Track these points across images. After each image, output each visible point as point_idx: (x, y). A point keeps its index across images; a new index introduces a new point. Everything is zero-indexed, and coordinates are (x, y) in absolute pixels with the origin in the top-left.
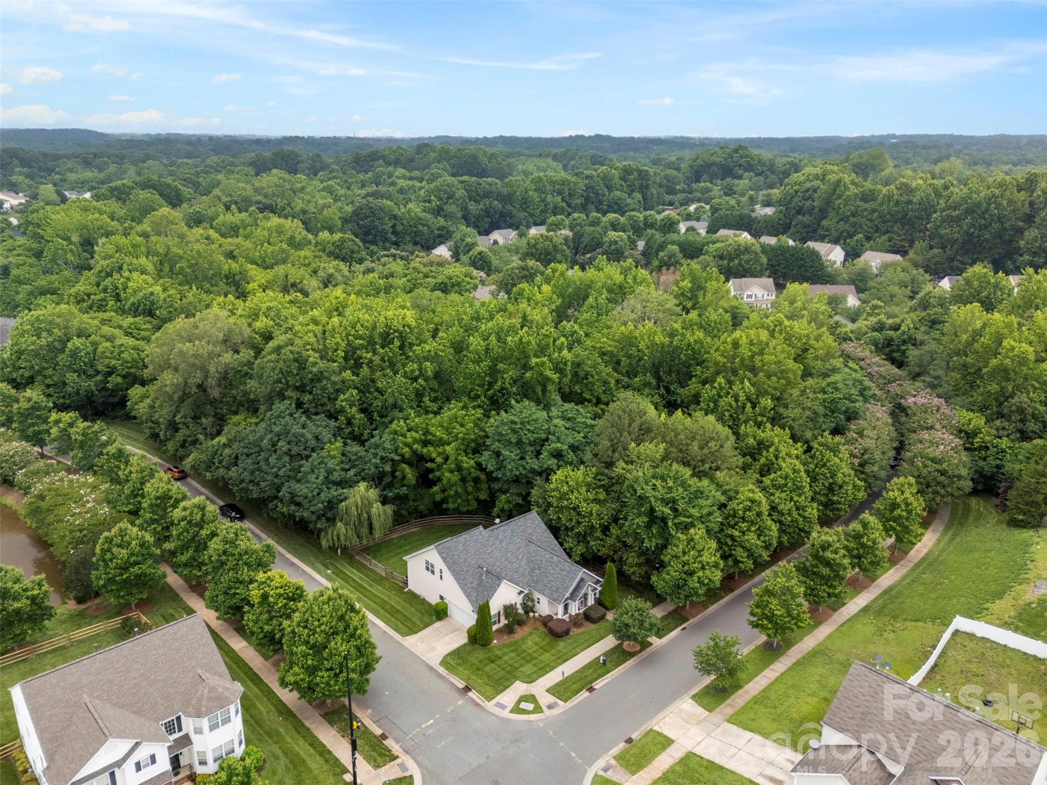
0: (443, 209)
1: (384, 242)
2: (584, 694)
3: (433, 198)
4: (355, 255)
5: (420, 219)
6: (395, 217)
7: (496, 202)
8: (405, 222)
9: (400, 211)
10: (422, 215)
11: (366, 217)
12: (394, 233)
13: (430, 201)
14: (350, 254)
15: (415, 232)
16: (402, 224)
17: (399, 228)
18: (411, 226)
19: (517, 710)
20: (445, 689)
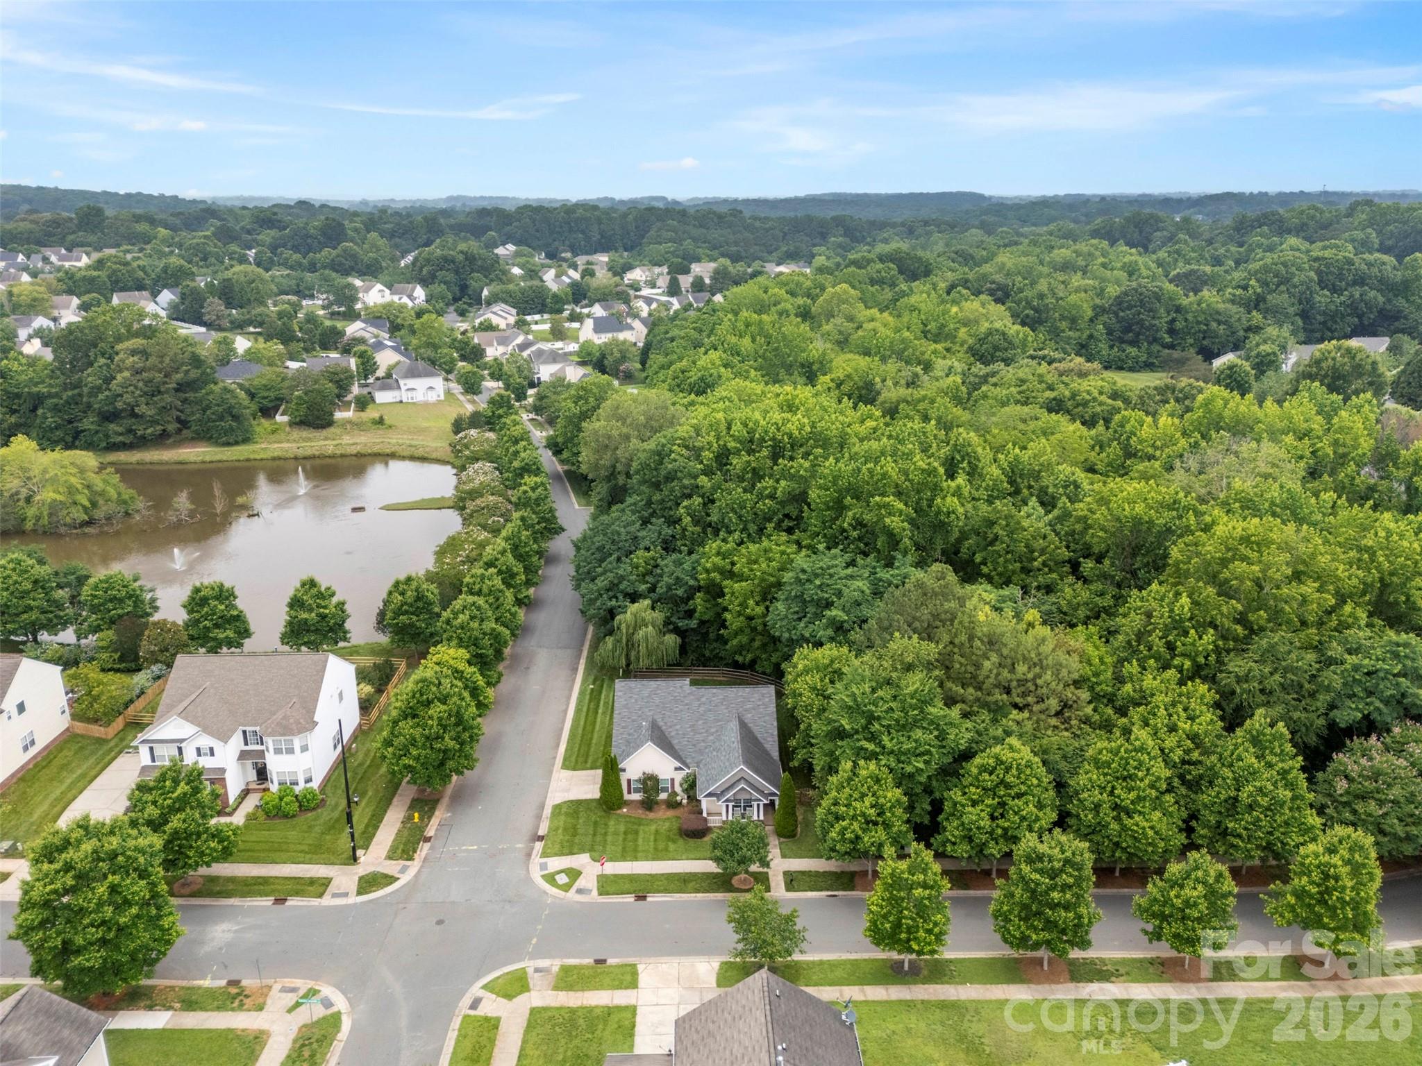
0: (1264, 300)
1: (1150, 343)
2: (630, 899)
3: (1253, 282)
4: (998, 354)
5: (1218, 313)
6: (1178, 309)
7: (1373, 293)
8: (1190, 317)
9: (1188, 300)
10: (1221, 306)
11: (1130, 307)
12: (1171, 332)
13: (1245, 288)
14: (991, 350)
15: (1205, 332)
16: (1186, 320)
17: (1179, 325)
18: (1199, 323)
19: (550, 879)
20: (526, 828)
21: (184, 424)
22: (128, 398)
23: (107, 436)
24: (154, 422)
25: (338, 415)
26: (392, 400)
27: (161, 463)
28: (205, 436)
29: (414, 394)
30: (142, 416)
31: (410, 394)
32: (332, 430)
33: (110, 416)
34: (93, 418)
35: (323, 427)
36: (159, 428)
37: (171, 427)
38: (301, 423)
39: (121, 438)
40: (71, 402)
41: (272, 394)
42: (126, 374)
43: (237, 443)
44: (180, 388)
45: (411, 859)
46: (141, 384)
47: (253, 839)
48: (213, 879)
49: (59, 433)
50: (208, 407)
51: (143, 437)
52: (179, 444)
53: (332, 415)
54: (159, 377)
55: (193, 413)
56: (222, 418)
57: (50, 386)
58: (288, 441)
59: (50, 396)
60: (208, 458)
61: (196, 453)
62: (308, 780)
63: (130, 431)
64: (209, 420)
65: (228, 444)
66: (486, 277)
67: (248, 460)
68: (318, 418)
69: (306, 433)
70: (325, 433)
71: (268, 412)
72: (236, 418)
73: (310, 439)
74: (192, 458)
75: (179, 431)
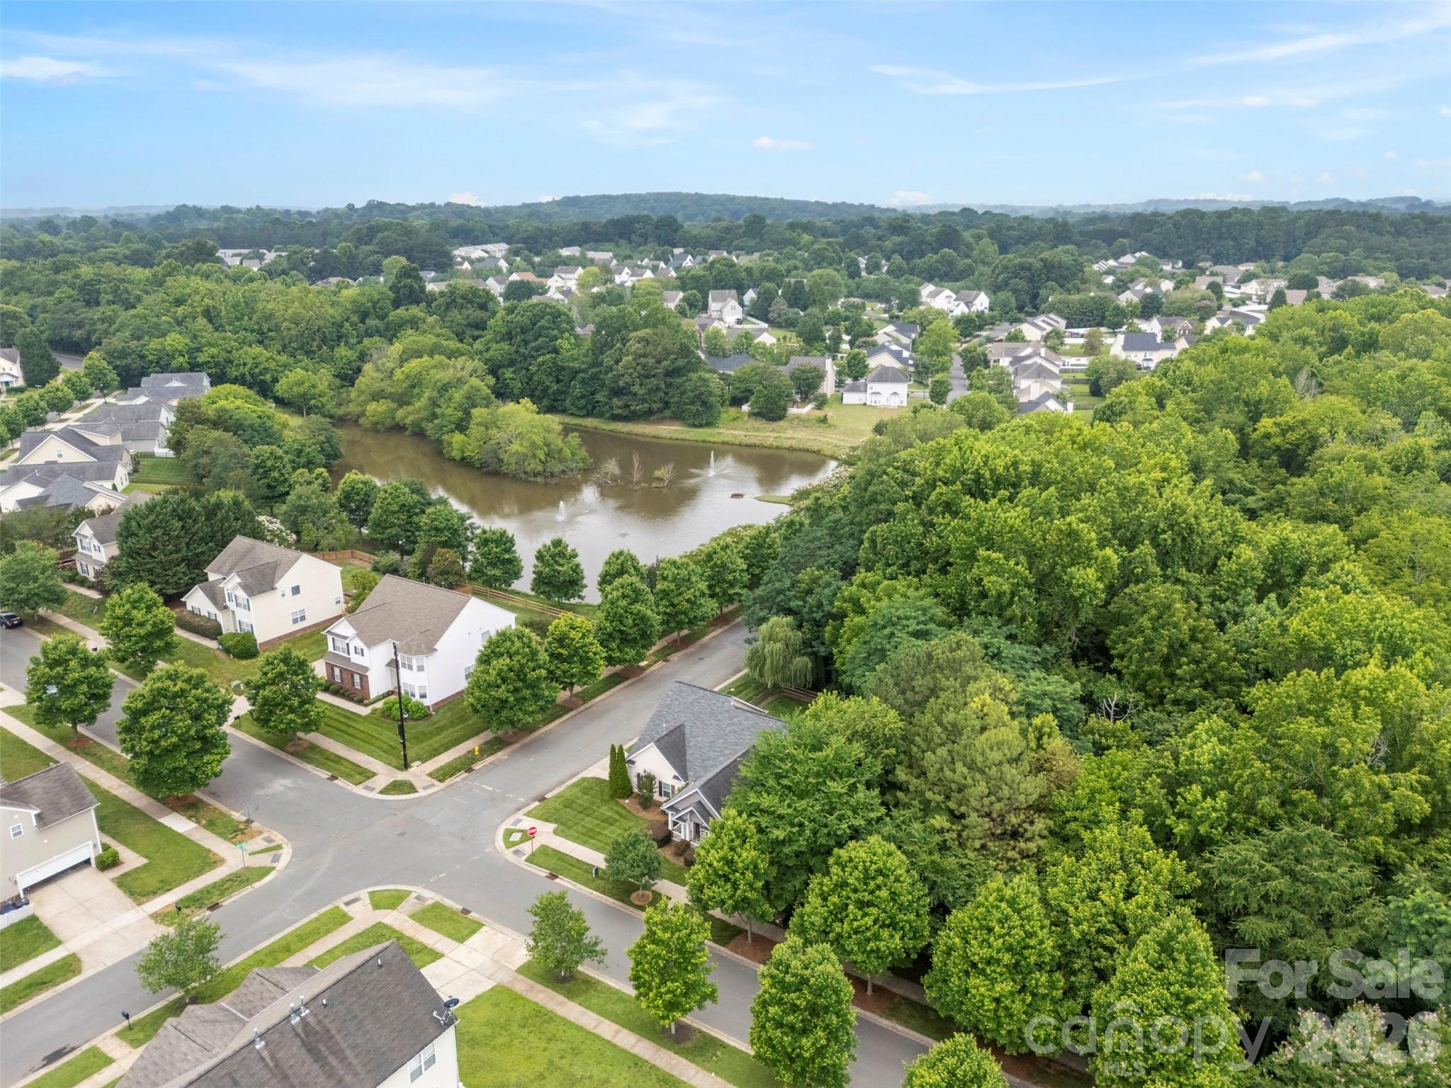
2: (544, 873)
19: (509, 834)
20: (540, 787)
21: (667, 404)
22: (627, 379)
23: (611, 408)
24: (643, 401)
25: (793, 411)
26: (857, 402)
27: (643, 435)
28: (678, 417)
29: (878, 398)
30: (635, 394)
31: (874, 398)
32: (781, 423)
33: (617, 392)
34: (605, 392)
35: (774, 420)
36: (646, 405)
37: (655, 407)
38: (760, 414)
39: (620, 411)
40: (595, 377)
41: (743, 386)
42: (630, 358)
43: (701, 426)
44: (668, 374)
45: (441, 781)
46: (639, 368)
47: (362, 728)
48: (313, 747)
49: (583, 402)
50: (684, 392)
51: (634, 412)
52: (662, 420)
53: (785, 409)
54: (651, 361)
55: (673, 396)
56: (693, 403)
57: (583, 363)
58: (742, 429)
59: (581, 371)
60: (676, 436)
61: (669, 431)
62: (423, 696)
63: (627, 406)
64: (686, 404)
65: (694, 426)
66: (1062, 286)
67: (704, 441)
68: (771, 411)
69: (761, 424)
70: (775, 425)
71: (736, 402)
72: (704, 403)
73: (758, 430)
74: (665, 434)
75: (661, 411)
